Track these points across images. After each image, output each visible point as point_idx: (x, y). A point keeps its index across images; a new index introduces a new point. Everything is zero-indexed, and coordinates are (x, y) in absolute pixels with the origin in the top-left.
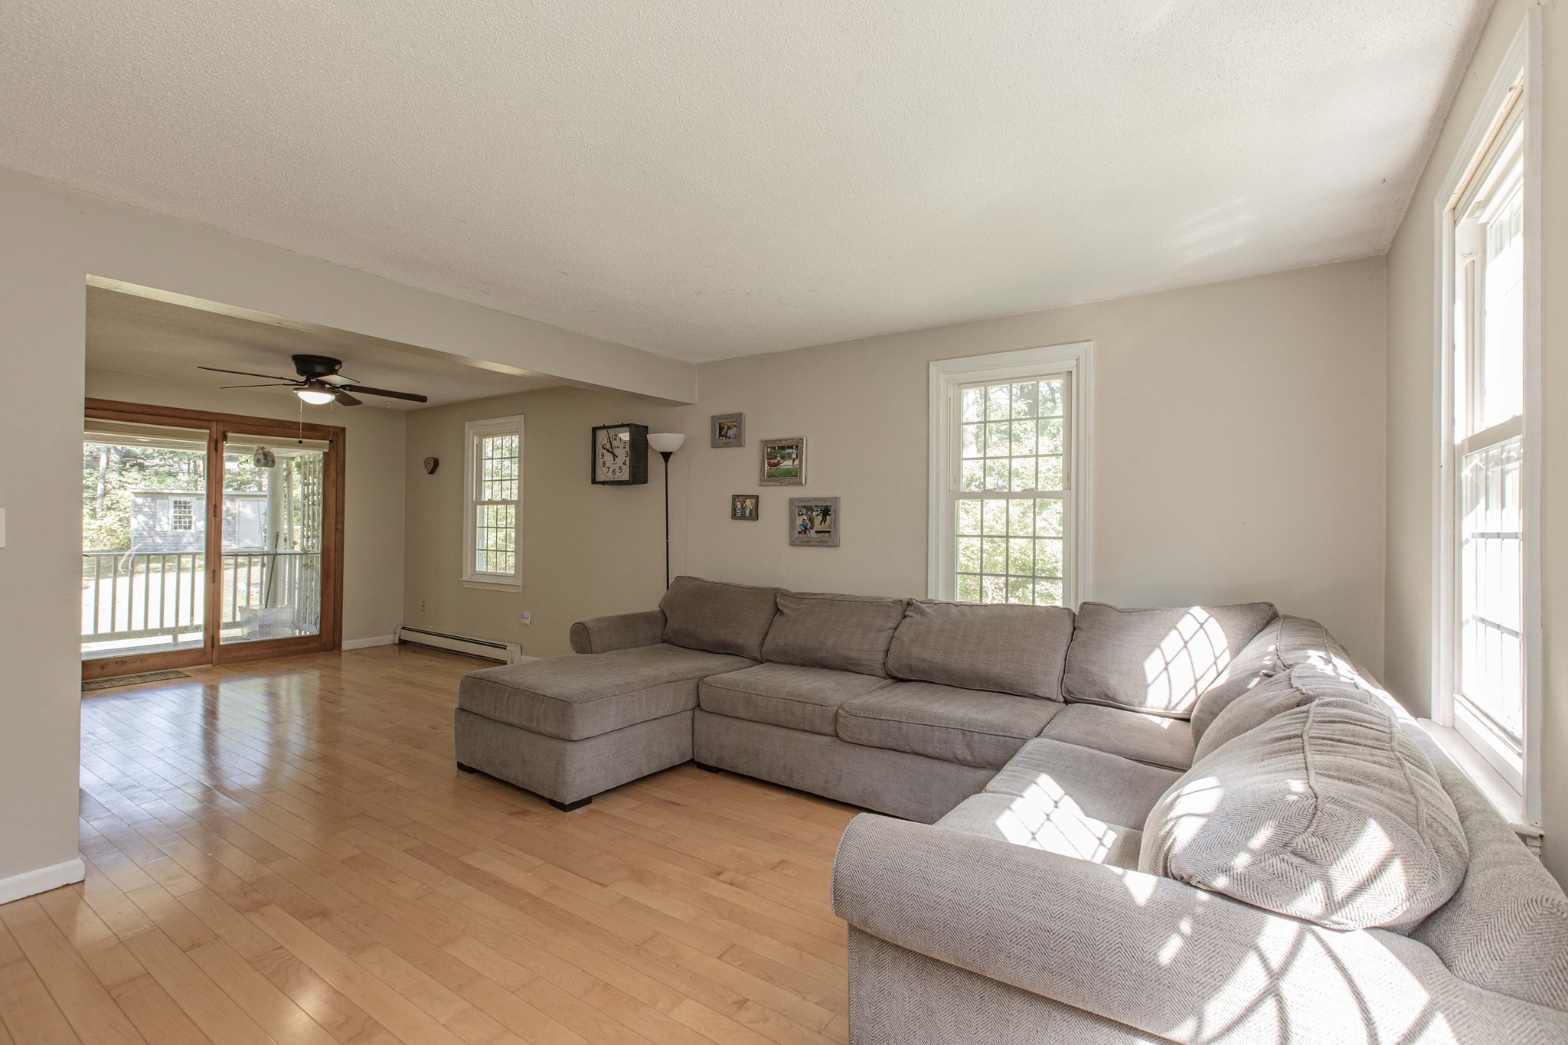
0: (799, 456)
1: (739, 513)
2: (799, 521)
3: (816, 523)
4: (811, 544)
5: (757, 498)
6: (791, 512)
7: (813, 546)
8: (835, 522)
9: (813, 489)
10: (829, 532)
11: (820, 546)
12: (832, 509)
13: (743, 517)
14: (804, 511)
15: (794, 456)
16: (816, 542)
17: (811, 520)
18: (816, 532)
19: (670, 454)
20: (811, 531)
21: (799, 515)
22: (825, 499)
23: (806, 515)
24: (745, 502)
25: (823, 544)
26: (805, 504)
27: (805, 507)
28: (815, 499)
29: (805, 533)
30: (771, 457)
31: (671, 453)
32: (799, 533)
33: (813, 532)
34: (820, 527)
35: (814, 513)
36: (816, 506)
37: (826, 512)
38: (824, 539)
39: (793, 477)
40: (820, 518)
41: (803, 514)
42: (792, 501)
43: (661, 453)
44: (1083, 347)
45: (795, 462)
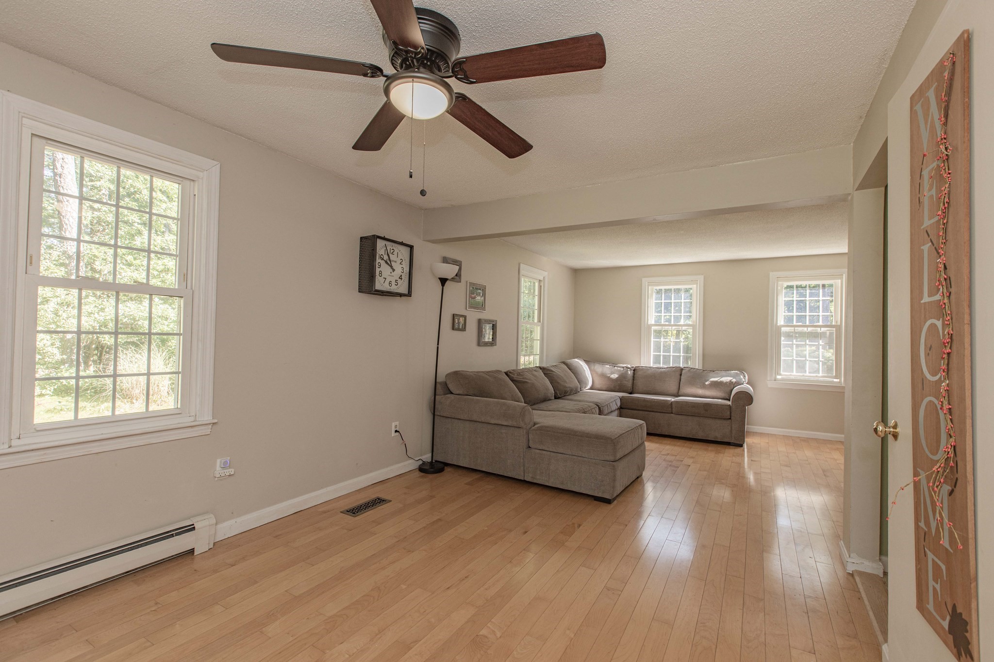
0: (484, 295)
1: (456, 326)
5: (465, 317)
6: (480, 327)
9: (489, 314)
13: (459, 329)
15: (481, 295)
22: (493, 321)
24: (460, 319)
30: (472, 293)
31: (447, 280)
39: (482, 307)
42: (480, 320)
43: (439, 278)
44: (546, 274)
45: (482, 298)
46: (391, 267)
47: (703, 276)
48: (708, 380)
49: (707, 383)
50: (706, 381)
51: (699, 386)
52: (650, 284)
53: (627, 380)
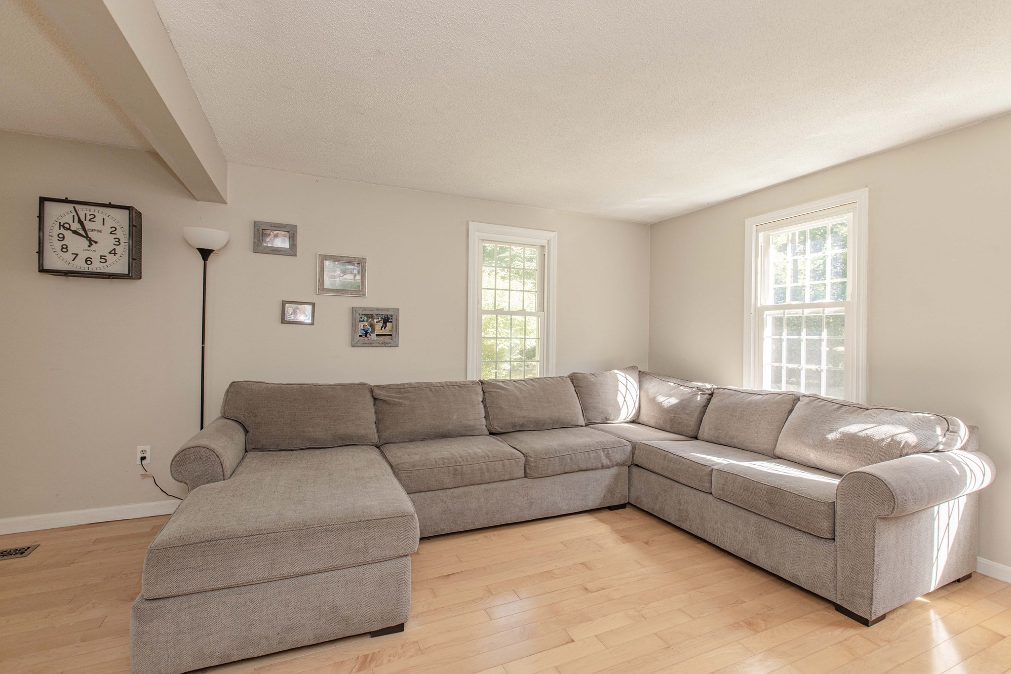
0: (361, 273)
1: (290, 318)
2: (361, 326)
3: (376, 328)
4: (374, 345)
5: (312, 305)
6: (353, 319)
7: (376, 346)
8: (396, 328)
9: (374, 300)
10: (391, 335)
11: (383, 346)
12: (394, 317)
14: (365, 318)
15: (354, 272)
16: (379, 343)
17: (372, 326)
18: (377, 335)
19: (210, 252)
20: (372, 334)
21: (360, 321)
22: (388, 310)
23: (367, 321)
24: (297, 308)
25: (385, 345)
26: (365, 312)
27: (366, 315)
28: (377, 309)
29: (366, 336)
31: (214, 250)
32: (360, 336)
33: (373, 336)
34: (381, 331)
35: (375, 320)
36: (377, 315)
37: (386, 320)
38: (387, 341)
39: (356, 289)
40: (381, 324)
41: (363, 321)
42: (354, 310)
43: (198, 249)
44: (552, 234)
45: (358, 277)
46: (87, 237)
47: (867, 189)
48: (836, 430)
49: (831, 436)
50: (831, 431)
51: (811, 442)
52: (760, 227)
53: (687, 412)
